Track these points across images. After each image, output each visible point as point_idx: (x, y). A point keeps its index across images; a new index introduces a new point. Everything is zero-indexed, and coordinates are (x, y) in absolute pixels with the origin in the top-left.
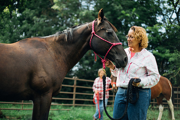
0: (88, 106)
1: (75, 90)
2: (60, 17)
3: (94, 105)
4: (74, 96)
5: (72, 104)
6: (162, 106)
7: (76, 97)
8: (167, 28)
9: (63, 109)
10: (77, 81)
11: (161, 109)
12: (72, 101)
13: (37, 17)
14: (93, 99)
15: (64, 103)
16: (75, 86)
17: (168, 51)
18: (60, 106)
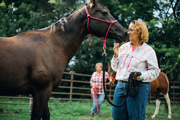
0: (85, 101)
1: (72, 84)
2: (57, 11)
3: (92, 100)
4: (71, 91)
5: (69, 98)
6: (159, 100)
7: (73, 92)
8: (163, 23)
9: (60, 103)
10: (74, 76)
11: (158, 103)
12: (69, 95)
13: (33, 11)
14: (90, 93)
15: (61, 98)
16: (72, 81)
17: (164, 46)
18: (57, 100)
